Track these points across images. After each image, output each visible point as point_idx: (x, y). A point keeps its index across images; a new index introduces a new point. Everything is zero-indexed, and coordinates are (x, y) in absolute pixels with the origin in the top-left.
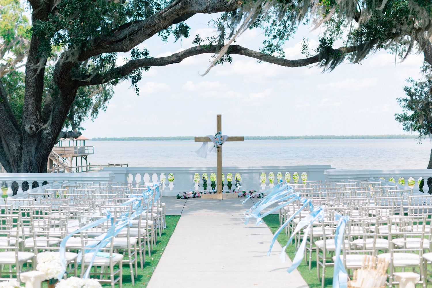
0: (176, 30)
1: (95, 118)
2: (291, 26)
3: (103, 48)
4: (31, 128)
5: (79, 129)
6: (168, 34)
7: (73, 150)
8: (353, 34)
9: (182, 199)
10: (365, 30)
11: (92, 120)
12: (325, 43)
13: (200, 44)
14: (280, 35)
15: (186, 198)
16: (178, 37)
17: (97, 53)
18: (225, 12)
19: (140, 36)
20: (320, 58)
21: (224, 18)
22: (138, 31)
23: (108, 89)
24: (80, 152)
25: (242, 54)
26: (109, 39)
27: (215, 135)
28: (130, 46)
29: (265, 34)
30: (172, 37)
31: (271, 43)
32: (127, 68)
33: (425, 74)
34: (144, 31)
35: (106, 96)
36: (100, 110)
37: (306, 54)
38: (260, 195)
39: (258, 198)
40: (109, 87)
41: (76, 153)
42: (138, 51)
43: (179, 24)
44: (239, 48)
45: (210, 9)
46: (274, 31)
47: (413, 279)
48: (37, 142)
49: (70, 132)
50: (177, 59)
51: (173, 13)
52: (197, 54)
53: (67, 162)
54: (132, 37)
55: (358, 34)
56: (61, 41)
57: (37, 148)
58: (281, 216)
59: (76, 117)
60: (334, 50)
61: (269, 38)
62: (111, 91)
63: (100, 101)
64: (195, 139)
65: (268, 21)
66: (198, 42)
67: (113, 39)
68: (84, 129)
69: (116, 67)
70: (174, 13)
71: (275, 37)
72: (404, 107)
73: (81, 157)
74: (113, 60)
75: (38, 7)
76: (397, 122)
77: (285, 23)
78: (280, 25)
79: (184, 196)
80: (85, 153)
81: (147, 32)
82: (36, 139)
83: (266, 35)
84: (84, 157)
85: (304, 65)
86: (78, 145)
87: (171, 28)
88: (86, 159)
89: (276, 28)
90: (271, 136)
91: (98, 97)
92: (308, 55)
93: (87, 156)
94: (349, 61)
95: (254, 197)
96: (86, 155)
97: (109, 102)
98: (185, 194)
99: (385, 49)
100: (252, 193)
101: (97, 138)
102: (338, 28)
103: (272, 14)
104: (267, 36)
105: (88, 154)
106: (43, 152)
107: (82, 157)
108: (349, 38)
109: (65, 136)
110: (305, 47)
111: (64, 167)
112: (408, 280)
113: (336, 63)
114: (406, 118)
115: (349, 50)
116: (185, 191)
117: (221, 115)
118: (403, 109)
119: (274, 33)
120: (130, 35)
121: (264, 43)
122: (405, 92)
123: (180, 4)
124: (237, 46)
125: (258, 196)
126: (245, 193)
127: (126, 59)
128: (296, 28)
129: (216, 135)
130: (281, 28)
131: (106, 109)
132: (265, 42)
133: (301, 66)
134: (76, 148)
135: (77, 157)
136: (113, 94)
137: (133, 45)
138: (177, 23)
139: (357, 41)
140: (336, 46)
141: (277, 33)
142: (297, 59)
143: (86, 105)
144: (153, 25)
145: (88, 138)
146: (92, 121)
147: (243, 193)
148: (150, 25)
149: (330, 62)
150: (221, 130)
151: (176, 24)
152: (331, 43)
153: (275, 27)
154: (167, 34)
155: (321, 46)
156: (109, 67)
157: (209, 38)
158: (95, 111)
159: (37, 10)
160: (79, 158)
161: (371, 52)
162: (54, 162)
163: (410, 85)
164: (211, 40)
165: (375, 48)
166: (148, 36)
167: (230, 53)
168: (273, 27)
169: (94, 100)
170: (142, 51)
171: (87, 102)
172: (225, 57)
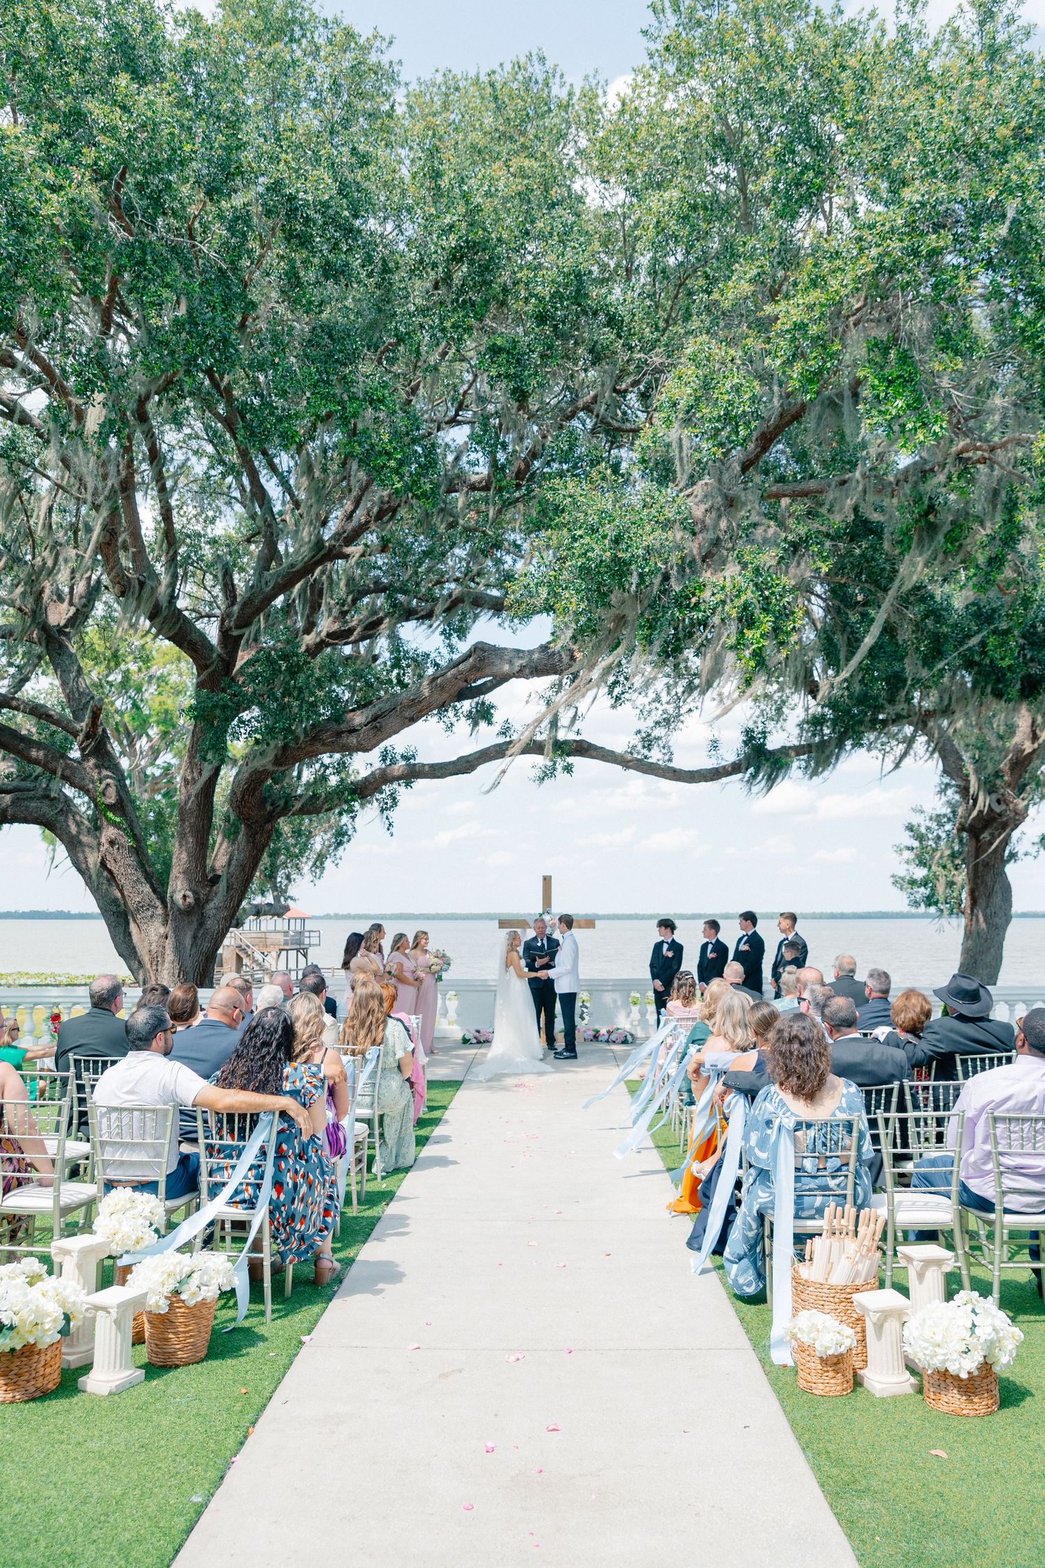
0: (471, 712)
1: (319, 878)
2: (689, 703)
3: (323, 744)
4: (185, 897)
5: (286, 899)
6: (456, 719)
7: (281, 938)
8: (808, 723)
9: (471, 1043)
10: (829, 713)
11: (312, 881)
12: (753, 738)
13: (511, 737)
14: (667, 720)
15: (479, 1042)
16: (475, 724)
18: (557, 676)
19: (392, 721)
20: (743, 766)
21: (558, 687)
22: (391, 713)
24: (294, 942)
25: (592, 757)
28: (374, 741)
29: (639, 717)
30: (463, 725)
32: (371, 783)
33: (944, 799)
34: (401, 713)
35: (341, 836)
36: (328, 863)
37: (716, 758)
38: (626, 1036)
39: (622, 1042)
41: (286, 943)
42: (394, 752)
43: (476, 700)
44: (587, 746)
45: (527, 671)
46: (655, 712)
47: (939, 1262)
48: (195, 925)
49: (269, 904)
50: (465, 765)
51: (459, 678)
53: (270, 962)
54: (379, 723)
55: (816, 722)
56: (243, 731)
57: (195, 937)
59: (280, 877)
60: (772, 753)
62: (349, 827)
63: (329, 846)
64: (500, 920)
66: (508, 733)
67: (343, 727)
68: (293, 900)
69: (350, 780)
72: (907, 862)
73: (295, 952)
74: (346, 769)
75: (207, 667)
76: (895, 891)
78: (668, 703)
79: (476, 1038)
80: (304, 944)
81: (407, 713)
82: (194, 919)
83: (640, 720)
84: (302, 951)
85: (712, 780)
86: (292, 927)
87: (461, 708)
88: (305, 956)
89: (661, 708)
91: (326, 837)
92: (720, 760)
93: (307, 949)
94: (800, 773)
95: (614, 1042)
96: (306, 947)
97: (345, 849)
98: (477, 1034)
99: (869, 750)
100: (612, 1032)
102: (779, 710)
104: (643, 720)
105: (311, 945)
106: (206, 945)
107: (298, 950)
108: (802, 729)
109: (258, 912)
110: (715, 745)
111: (264, 970)
112: (928, 1263)
113: (776, 777)
114: (913, 882)
115: (799, 750)
116: (478, 1028)
117: (551, 877)
118: (906, 866)
119: (657, 716)
120: (375, 720)
121: (636, 734)
122: (908, 833)
123: (471, 660)
124: (582, 741)
125: (622, 1039)
126: (597, 1033)
127: (370, 767)
130: (670, 709)
131: (339, 861)
132: (639, 732)
133: (706, 781)
134: (286, 933)
135: (289, 952)
136: (354, 832)
137: (379, 738)
138: (472, 698)
139: (814, 735)
140: (773, 743)
141: (662, 716)
142: (697, 768)
143: (301, 853)
144: (419, 701)
146: (312, 883)
147: (594, 1033)
148: (413, 700)
150: (550, 906)
151: (470, 701)
152: (765, 738)
153: (658, 706)
154: (454, 720)
155: (746, 743)
156: (333, 780)
157: (530, 727)
158: (319, 864)
159: (206, 673)
160: (292, 954)
161: (843, 755)
162: (245, 961)
163: (917, 820)
165: (848, 747)
166: (410, 720)
167: (568, 755)
168: (656, 705)
169: (318, 843)
170: (400, 750)
171: (305, 848)
172: (560, 764)
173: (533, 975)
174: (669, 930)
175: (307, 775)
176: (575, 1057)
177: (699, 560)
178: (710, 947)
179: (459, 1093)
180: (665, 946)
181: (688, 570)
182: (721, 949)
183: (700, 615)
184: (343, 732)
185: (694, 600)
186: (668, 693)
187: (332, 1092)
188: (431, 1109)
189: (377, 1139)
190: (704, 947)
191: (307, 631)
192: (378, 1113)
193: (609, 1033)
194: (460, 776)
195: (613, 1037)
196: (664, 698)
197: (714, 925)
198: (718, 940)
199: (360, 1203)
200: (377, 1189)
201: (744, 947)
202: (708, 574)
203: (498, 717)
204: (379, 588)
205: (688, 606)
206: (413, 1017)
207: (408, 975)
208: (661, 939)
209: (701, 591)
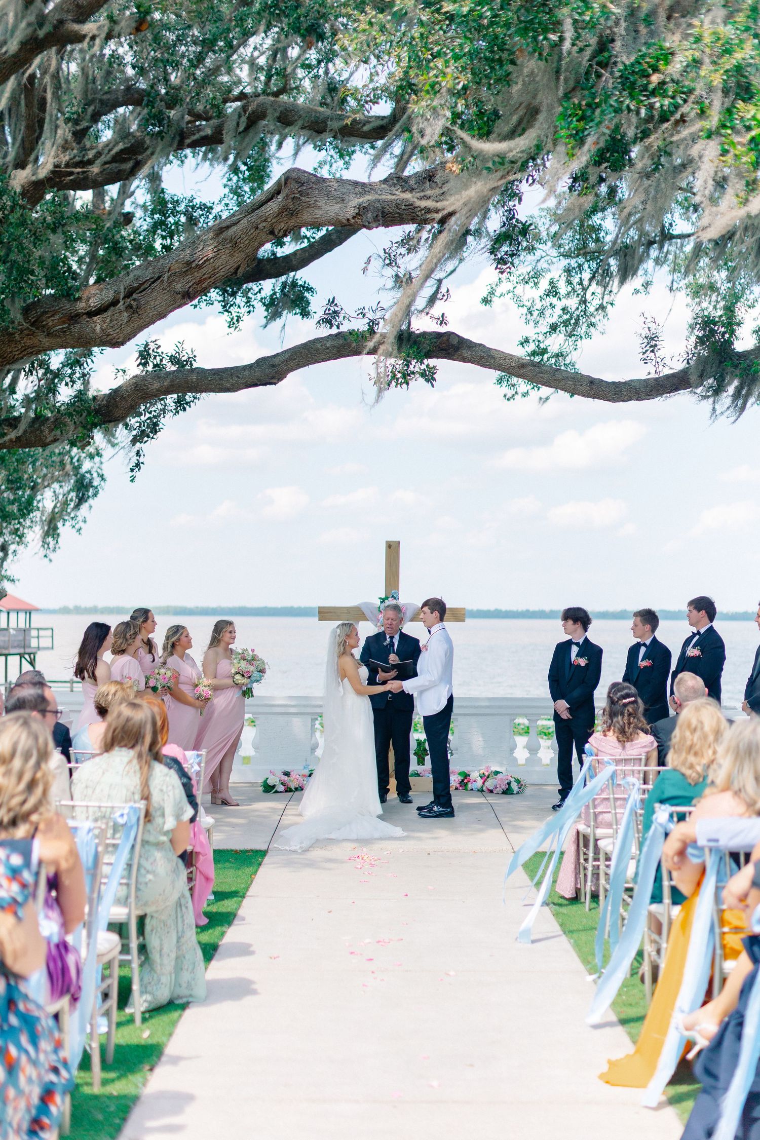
0: (273, 298)
1: (54, 550)
2: (600, 296)
3: (49, 335)
6: (247, 309)
9: (276, 792)
11: (45, 556)
13: (338, 328)
14: (566, 323)
15: (288, 790)
17: (30, 350)
18: (415, 225)
19: (155, 298)
22: (153, 282)
23: (89, 472)
24: (16, 644)
25: (464, 360)
26: (66, 305)
27: (378, 602)
28: (128, 330)
29: (524, 317)
31: (542, 346)
32: (123, 398)
34: (170, 284)
35: (83, 489)
36: (64, 530)
37: (654, 363)
38: (509, 784)
39: (504, 793)
40: (92, 464)
42: (160, 350)
43: (283, 278)
44: (455, 342)
45: (369, 216)
46: (550, 311)
50: (271, 372)
51: (257, 228)
52: (329, 359)
54: (134, 300)
58: (585, 869)
60: (739, 355)
61: (537, 330)
62: (95, 475)
63: (66, 503)
64: (320, 612)
65: (536, 284)
66: (333, 322)
67: (80, 306)
68: (13, 581)
69: (91, 394)
70: (260, 226)
71: (554, 328)
73: (18, 657)
74: (84, 375)
77: (585, 290)
78: (568, 296)
79: (283, 783)
80: (30, 647)
81: (180, 285)
83: (527, 322)
84: (27, 656)
85: (650, 397)
86: (12, 623)
87: (260, 291)
88: (30, 662)
89: (559, 305)
90: (531, 609)
91: (60, 491)
92: (661, 367)
93: (34, 654)
95: (491, 791)
96: (33, 651)
97: (91, 507)
98: (286, 778)
100: (488, 777)
101: (71, 606)
103: (545, 265)
104: (532, 324)
105: (39, 648)
107: (22, 656)
110: (652, 343)
116: (288, 769)
117: (398, 543)
119: (554, 316)
120: (129, 295)
121: (522, 344)
123: (280, 197)
124: (450, 334)
125: (504, 787)
126: (465, 777)
127: (121, 373)
128: (612, 304)
129: (383, 601)
130: (573, 303)
131: (81, 524)
132: (527, 341)
133: (639, 399)
134: (3, 632)
135: (9, 657)
136: (102, 483)
137: (136, 324)
138: (277, 275)
141: (560, 317)
142: (628, 379)
143: (23, 514)
144: (197, 265)
145: (40, 606)
146: (47, 560)
147: (460, 778)
148: (189, 263)
149: (731, 389)
151: (273, 280)
152: (732, 332)
153: (554, 300)
155: (701, 341)
156: (65, 394)
157: (367, 310)
158: (51, 530)
160: (13, 660)
164: (370, 315)
166: (183, 297)
167: (429, 355)
168: (549, 300)
169: (47, 500)
170: (168, 348)
171: (27, 508)
172: (415, 366)
173: (379, 689)
174: (579, 626)
175: (26, 386)
176: (451, 814)
177: (662, 15)
178: (643, 650)
179: (262, 870)
180: (575, 650)
181: (643, 30)
182: (659, 652)
183: (666, 102)
184: (78, 315)
185: (655, 79)
186: (569, 283)
187: (54, 883)
188: (220, 896)
189: (134, 956)
190: (634, 651)
191: (20, 164)
192: (136, 913)
193: (485, 778)
194: (261, 388)
195: (490, 784)
196: (563, 288)
197: (649, 618)
198: (655, 640)
199: (105, 1065)
200: (134, 1041)
201: (692, 652)
202: (677, 37)
203: (317, 305)
204: (133, 97)
205: (645, 88)
206: (191, 754)
207: (186, 689)
208: (568, 637)
209: (668, 63)
